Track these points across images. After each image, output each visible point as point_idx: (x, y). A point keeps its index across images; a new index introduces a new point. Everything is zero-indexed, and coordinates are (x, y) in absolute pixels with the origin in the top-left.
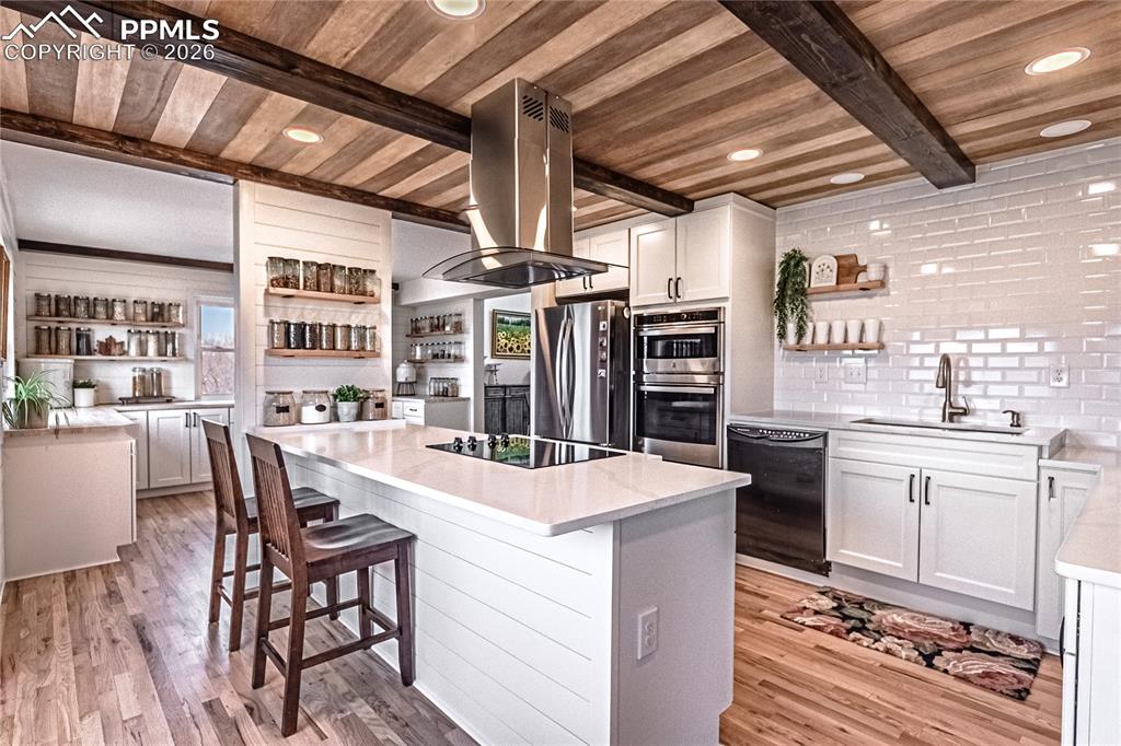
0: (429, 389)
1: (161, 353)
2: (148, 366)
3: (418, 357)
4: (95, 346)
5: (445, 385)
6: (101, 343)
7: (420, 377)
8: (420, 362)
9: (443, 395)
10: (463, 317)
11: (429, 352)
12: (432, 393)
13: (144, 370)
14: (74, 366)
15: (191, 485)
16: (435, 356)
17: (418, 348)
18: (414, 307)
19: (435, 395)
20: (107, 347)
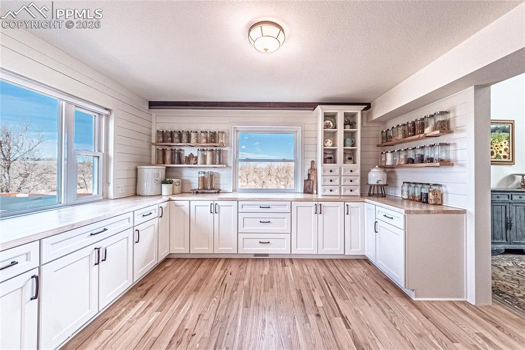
0: (400, 192)
1: (213, 162)
2: (207, 171)
3: (389, 163)
4: (184, 159)
5: (424, 191)
6: (186, 157)
7: (391, 180)
8: (392, 167)
9: (421, 200)
10: (451, 116)
11: (402, 156)
12: (405, 197)
13: (204, 173)
14: (166, 170)
15: (213, 254)
16: (410, 161)
17: (389, 156)
18: (383, 120)
19: (409, 199)
20: (188, 160)
